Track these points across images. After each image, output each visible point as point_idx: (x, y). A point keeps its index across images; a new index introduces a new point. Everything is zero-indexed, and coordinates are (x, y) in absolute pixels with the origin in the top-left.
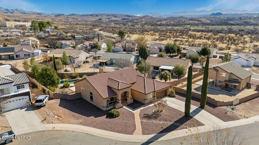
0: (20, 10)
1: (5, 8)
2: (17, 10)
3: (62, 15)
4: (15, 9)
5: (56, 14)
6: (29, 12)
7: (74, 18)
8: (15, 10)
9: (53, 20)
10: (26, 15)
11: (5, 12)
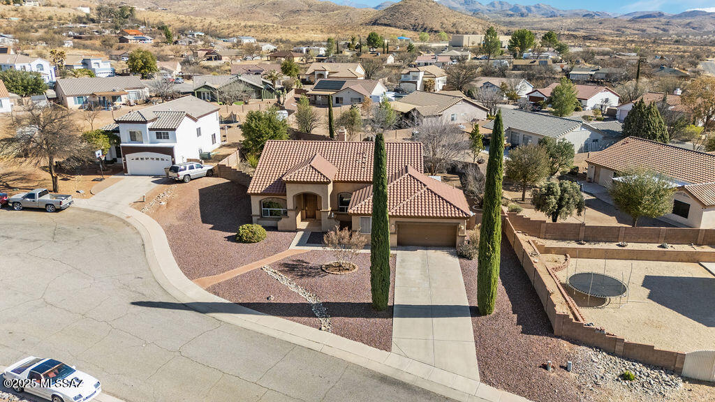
0: (546, 7)
1: (513, 4)
2: (539, 8)
3: (655, 17)
4: (533, 4)
5: (642, 12)
6: (566, 11)
7: (689, 24)
8: (533, 9)
9: (618, 30)
10: (551, 21)
11: (508, 15)
